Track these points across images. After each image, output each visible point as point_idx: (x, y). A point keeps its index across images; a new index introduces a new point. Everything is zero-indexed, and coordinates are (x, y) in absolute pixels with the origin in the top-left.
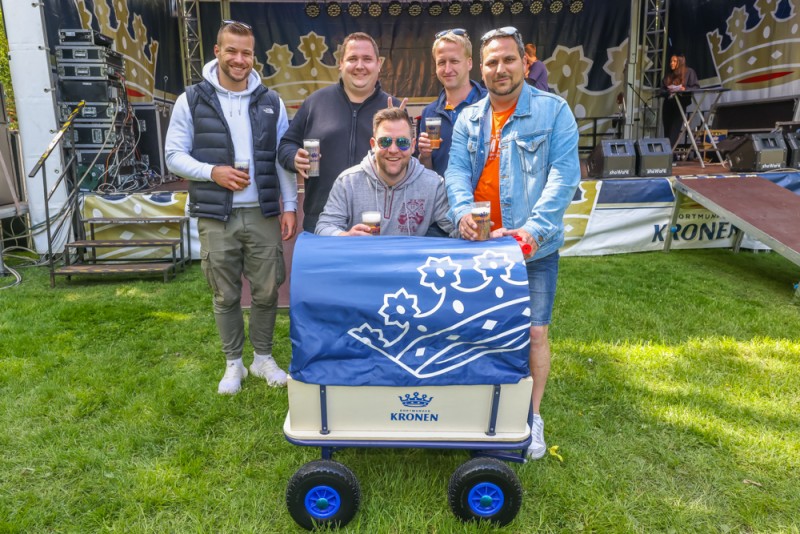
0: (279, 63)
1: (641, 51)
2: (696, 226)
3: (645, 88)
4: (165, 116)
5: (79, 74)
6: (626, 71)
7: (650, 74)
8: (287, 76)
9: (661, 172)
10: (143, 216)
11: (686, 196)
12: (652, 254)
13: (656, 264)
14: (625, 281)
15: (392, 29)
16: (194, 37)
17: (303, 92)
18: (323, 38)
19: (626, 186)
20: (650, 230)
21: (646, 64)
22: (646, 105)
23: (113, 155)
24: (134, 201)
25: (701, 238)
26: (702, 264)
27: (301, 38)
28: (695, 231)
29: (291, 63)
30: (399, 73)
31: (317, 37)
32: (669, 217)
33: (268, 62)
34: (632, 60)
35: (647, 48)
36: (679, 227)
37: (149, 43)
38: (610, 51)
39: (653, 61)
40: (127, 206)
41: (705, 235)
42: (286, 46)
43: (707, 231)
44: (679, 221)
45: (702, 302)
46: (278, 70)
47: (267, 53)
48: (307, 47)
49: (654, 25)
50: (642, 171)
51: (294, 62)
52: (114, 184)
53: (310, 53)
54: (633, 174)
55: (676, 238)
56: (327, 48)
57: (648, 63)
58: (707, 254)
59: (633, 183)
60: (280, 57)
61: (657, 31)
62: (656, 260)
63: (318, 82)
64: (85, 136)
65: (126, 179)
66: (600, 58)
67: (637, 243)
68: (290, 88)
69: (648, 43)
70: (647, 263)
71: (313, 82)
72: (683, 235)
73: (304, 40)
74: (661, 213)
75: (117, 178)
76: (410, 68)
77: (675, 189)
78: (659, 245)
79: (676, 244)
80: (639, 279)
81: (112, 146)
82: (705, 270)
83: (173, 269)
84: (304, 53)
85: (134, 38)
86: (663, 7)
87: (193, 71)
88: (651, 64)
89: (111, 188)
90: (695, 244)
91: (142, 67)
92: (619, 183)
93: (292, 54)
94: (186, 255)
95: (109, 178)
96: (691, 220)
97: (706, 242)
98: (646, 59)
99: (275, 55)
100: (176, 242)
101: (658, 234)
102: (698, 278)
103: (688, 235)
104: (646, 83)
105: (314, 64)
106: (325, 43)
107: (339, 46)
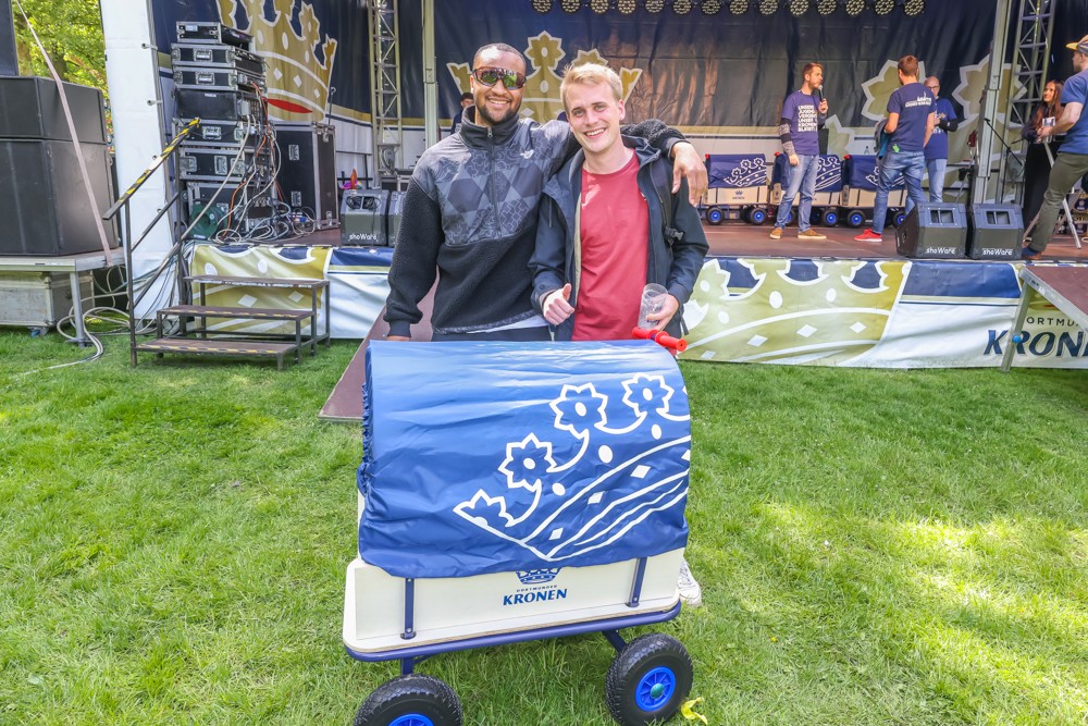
1: (1010, 73)
2: (1052, 337)
3: (1013, 125)
4: (326, 140)
5: (201, 82)
6: (983, 100)
7: (1021, 106)
9: (1004, 253)
10: (268, 276)
11: (1035, 292)
12: (982, 372)
13: (983, 388)
14: (926, 414)
15: (654, 30)
16: (389, 34)
17: (528, 112)
18: (560, 40)
19: (948, 272)
20: (982, 338)
21: (1017, 91)
22: (1009, 150)
23: (241, 191)
24: (258, 254)
25: (1059, 354)
26: (1053, 393)
27: (530, 39)
28: (1051, 342)
30: (660, 90)
31: (551, 38)
32: (1013, 320)
34: (993, 85)
35: (1018, 68)
36: (1026, 335)
37: (323, 41)
38: (964, 71)
39: (1027, 86)
40: (249, 262)
41: (1066, 349)
43: (1070, 343)
44: (1027, 327)
45: (1035, 457)
48: (537, 52)
49: (1031, 36)
50: (976, 251)
52: (239, 230)
53: (540, 61)
54: (962, 254)
55: (1021, 351)
56: (564, 54)
57: (1019, 90)
58: (1066, 378)
59: (959, 267)
61: (1035, 44)
62: (985, 383)
63: (549, 100)
64: (206, 165)
65: (257, 224)
66: (949, 81)
67: (961, 355)
69: (1020, 61)
70: (970, 387)
71: (543, 100)
72: (1032, 348)
73: (534, 42)
74: (1001, 313)
75: (243, 222)
76: (677, 84)
77: (1022, 281)
78: (994, 360)
79: (1020, 360)
80: (949, 412)
81: (240, 179)
82: (1055, 404)
83: (295, 353)
84: (532, 60)
85: (300, 35)
86: (1047, 11)
87: (385, 81)
88: (1024, 90)
89: (235, 235)
90: (1051, 361)
91: (310, 73)
92: (938, 266)
94: (320, 333)
95: (233, 223)
96: (1045, 327)
97: (1066, 360)
98: (1016, 83)
100: (304, 315)
101: (994, 343)
102: (1041, 416)
103: (1040, 348)
104: (1014, 118)
105: (546, 76)
106: (562, 47)
107: (580, 52)
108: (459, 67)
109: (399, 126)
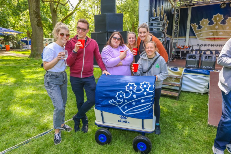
0: (203, 25)
8: (206, 29)
16: (177, 19)
17: (211, 34)
18: (223, 15)
27: (214, 16)
29: (208, 24)
31: (220, 15)
33: (200, 25)
37: (167, 21)
42: (208, 19)
46: (203, 27)
47: (200, 22)
48: (215, 19)
51: (209, 24)
53: (216, 21)
56: (223, 19)
60: (204, 23)
68: (206, 33)
71: (216, 30)
84: (214, 21)
93: (209, 21)
99: (203, 22)
105: (217, 24)
106: (223, 17)
107: (229, 17)
108: (193, 24)
109: (178, 38)
